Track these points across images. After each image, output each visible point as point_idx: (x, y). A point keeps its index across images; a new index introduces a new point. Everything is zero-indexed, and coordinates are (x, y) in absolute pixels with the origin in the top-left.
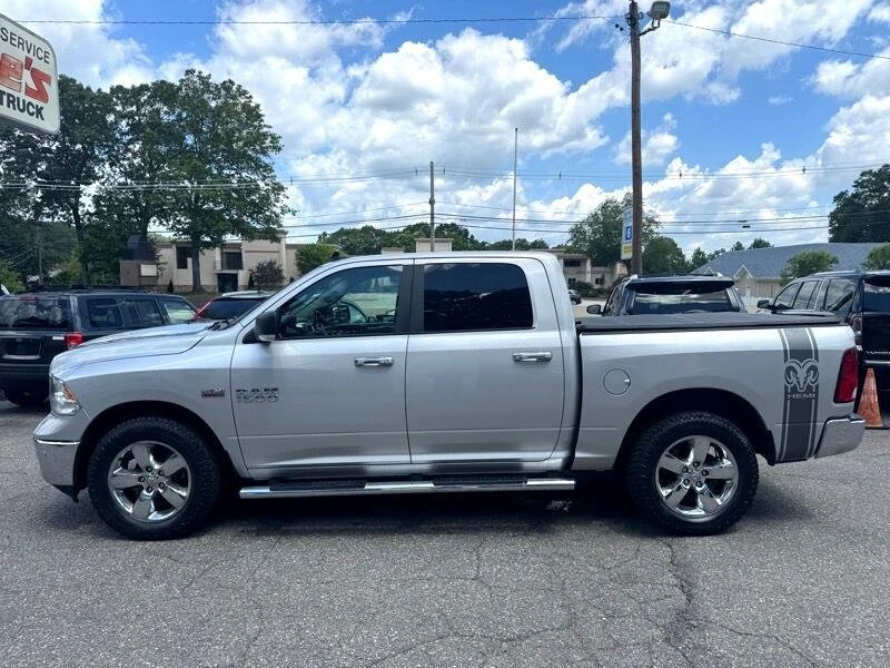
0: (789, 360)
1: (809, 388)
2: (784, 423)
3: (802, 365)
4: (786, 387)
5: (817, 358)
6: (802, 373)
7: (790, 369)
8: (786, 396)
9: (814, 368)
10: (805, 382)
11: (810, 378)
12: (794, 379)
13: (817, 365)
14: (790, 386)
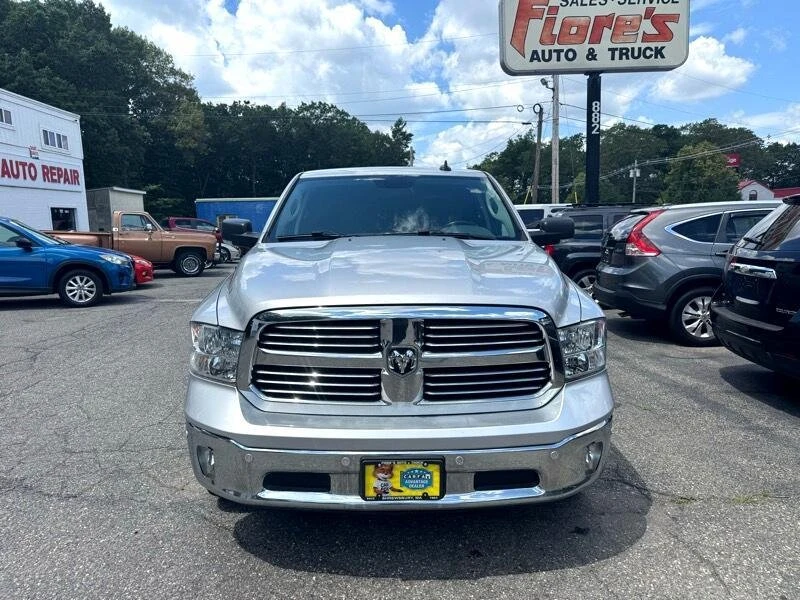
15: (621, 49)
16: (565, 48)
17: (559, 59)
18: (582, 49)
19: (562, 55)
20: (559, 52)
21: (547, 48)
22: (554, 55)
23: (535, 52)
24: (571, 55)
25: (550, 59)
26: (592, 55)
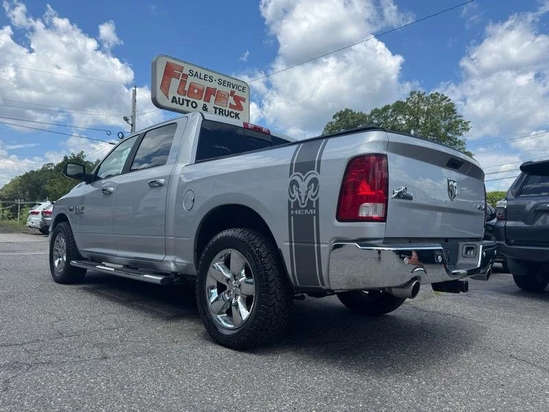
0: (294, 174)
1: (310, 202)
2: (291, 242)
3: (304, 178)
4: (289, 202)
5: (318, 171)
6: (303, 186)
7: (294, 183)
8: (290, 212)
9: (315, 181)
10: (306, 196)
11: (311, 192)
12: (296, 193)
13: (319, 177)
14: (292, 201)
15: (220, 109)
16: (192, 100)
17: (188, 106)
18: (201, 103)
19: (190, 103)
20: (188, 101)
21: (181, 97)
22: (185, 102)
23: (174, 98)
24: (194, 105)
25: (183, 104)
26: (205, 108)
